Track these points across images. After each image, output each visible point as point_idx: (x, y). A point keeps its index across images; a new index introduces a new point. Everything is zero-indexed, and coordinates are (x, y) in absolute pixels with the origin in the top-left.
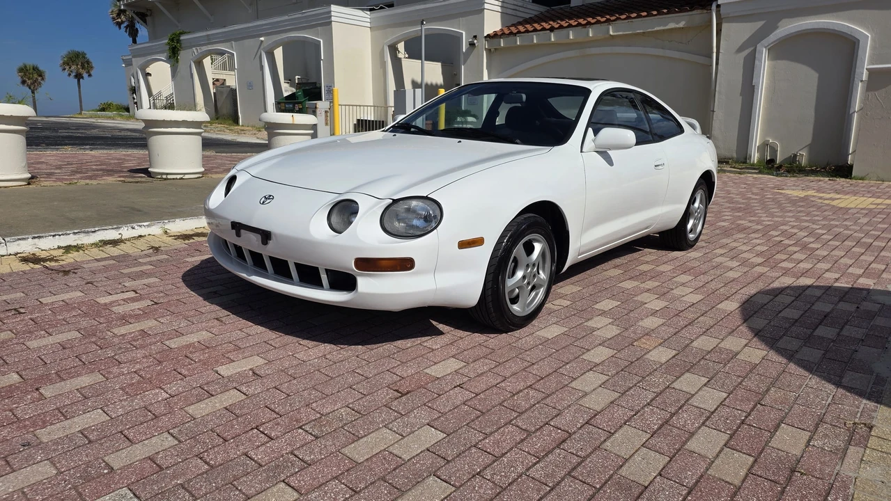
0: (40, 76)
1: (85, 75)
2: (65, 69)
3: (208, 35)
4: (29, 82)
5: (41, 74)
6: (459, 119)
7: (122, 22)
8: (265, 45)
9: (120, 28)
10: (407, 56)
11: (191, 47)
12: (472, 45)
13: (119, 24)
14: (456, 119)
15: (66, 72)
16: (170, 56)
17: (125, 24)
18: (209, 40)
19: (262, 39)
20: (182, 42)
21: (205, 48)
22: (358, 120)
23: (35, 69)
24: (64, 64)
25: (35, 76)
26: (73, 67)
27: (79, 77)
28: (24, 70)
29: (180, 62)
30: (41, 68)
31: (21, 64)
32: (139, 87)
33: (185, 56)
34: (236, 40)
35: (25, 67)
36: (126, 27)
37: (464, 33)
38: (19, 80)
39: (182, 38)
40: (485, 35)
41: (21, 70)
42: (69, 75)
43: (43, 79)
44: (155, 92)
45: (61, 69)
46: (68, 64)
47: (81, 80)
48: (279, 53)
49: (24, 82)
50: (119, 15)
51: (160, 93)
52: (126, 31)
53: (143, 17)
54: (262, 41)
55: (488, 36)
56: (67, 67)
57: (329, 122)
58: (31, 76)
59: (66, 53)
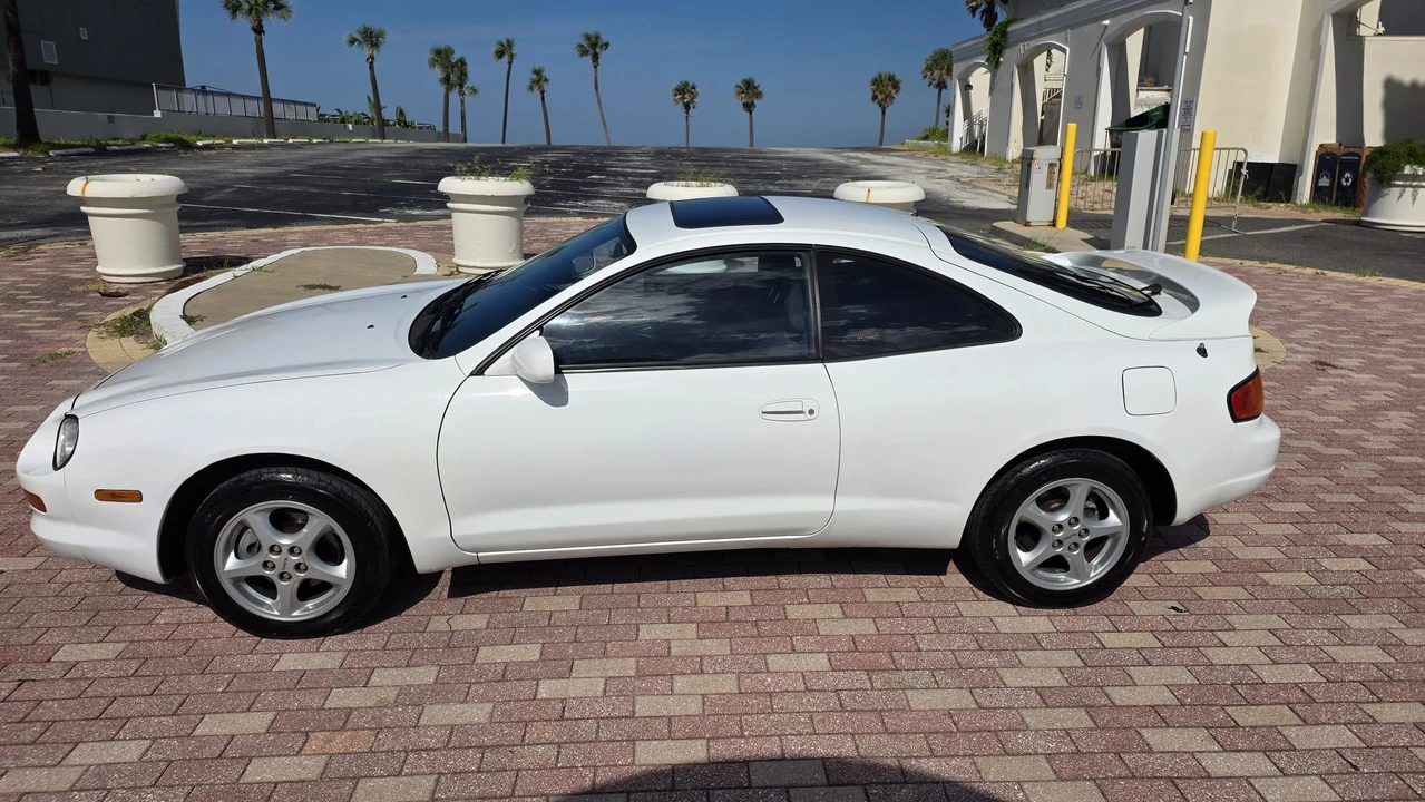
0: (894, 88)
1: (945, 87)
2: (925, 77)
3: (1040, 22)
5: (896, 86)
6: (1407, 170)
7: (977, 7)
8: (1109, 32)
9: (974, 15)
10: (1381, 29)
11: (1017, 43)
13: (973, 10)
14: (1402, 169)
15: (927, 81)
16: (988, 60)
17: (981, 9)
18: (1041, 30)
19: (1107, 22)
20: (1009, 36)
21: (1034, 43)
23: (891, 78)
24: (926, 69)
25: (890, 88)
26: (936, 73)
27: (941, 86)
28: (877, 82)
29: (1001, 67)
30: (898, 78)
31: (875, 74)
32: (954, 106)
33: (1011, 57)
34: (1072, 27)
35: (880, 76)
36: (983, 13)
38: (871, 94)
39: (1009, 29)
41: (874, 81)
42: (930, 84)
43: (897, 92)
44: (974, 113)
45: (922, 76)
46: (931, 69)
47: (943, 91)
48: (1134, 43)
49: (875, 98)
51: (979, 114)
52: (981, 18)
54: (1106, 26)
56: (929, 74)
57: (1055, 183)
58: (885, 89)
59: (931, 53)
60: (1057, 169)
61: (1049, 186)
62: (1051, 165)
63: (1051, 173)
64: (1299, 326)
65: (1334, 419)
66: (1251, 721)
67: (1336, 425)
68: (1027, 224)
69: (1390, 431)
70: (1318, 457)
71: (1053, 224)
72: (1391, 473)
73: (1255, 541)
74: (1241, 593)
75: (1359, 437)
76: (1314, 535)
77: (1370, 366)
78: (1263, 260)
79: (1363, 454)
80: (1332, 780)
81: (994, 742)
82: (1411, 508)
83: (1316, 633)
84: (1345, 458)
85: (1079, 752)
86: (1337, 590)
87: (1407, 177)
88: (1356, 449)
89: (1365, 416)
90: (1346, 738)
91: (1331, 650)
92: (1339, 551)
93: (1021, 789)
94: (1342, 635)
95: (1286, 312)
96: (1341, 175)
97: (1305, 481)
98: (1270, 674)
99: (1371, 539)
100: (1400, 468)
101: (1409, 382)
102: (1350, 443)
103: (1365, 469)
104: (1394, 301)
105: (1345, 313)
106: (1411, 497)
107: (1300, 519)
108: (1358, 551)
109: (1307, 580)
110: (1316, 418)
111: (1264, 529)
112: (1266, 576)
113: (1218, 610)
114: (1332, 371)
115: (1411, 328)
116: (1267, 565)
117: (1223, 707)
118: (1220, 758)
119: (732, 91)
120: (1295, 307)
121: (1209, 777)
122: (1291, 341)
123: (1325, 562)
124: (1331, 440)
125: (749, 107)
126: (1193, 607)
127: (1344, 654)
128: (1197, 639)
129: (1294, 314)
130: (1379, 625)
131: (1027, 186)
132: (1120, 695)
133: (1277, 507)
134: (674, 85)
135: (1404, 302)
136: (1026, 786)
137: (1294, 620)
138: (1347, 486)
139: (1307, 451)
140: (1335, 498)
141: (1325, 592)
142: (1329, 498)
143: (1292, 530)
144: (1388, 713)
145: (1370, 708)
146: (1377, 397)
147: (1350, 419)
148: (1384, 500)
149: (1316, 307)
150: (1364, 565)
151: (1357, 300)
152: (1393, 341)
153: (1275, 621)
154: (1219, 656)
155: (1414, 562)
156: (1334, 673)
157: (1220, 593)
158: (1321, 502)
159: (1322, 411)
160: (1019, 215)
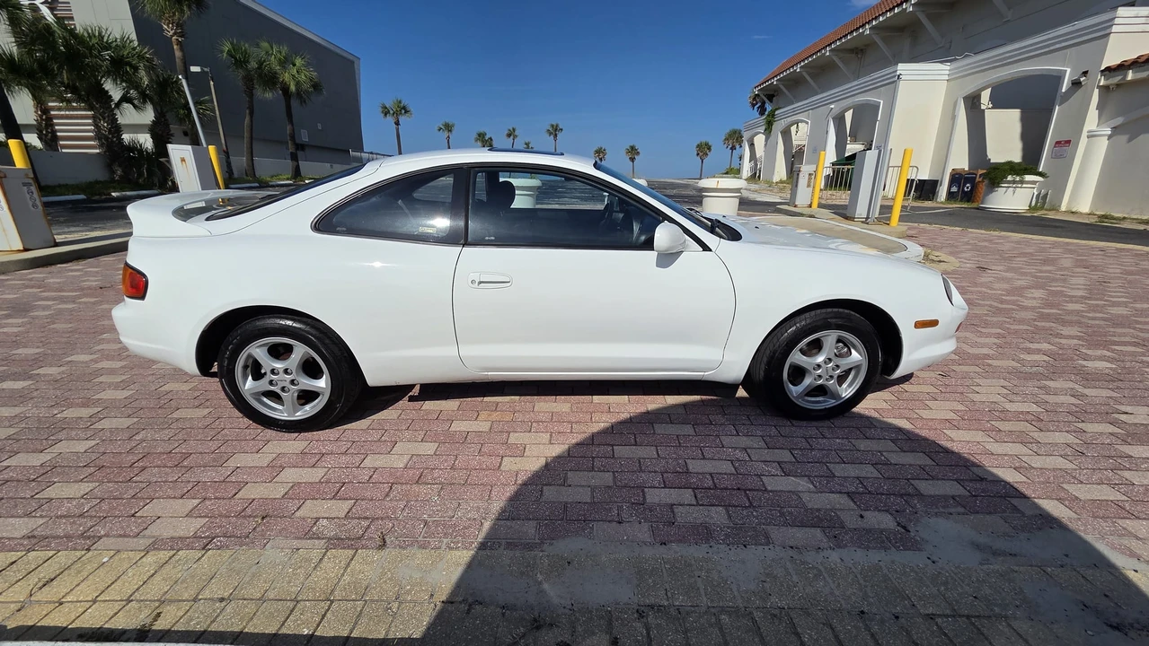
1: (738, 147)
4: (701, 154)
5: (709, 149)
6: (1010, 178)
7: (756, 104)
8: (835, 110)
9: (754, 108)
10: (990, 106)
11: (782, 119)
12: (1076, 84)
13: (753, 105)
15: (726, 145)
16: (765, 130)
17: (758, 105)
18: (794, 112)
19: (832, 106)
20: (776, 116)
21: (789, 119)
22: (908, 180)
23: (707, 144)
24: (726, 139)
25: (707, 149)
26: (732, 141)
27: (733, 148)
28: (699, 146)
29: (772, 133)
30: (711, 144)
31: (699, 142)
32: (744, 155)
33: (778, 126)
34: (812, 109)
35: (702, 143)
36: (758, 107)
37: (1069, 70)
38: (696, 152)
39: (776, 113)
40: (1103, 68)
41: (698, 146)
42: (727, 147)
43: (710, 151)
44: (756, 156)
45: (723, 143)
47: (735, 150)
48: (849, 116)
49: (698, 154)
50: (754, 99)
51: (759, 157)
52: (758, 110)
53: (771, 98)
54: (832, 108)
55: (1108, 69)
56: (726, 142)
57: (812, 184)
58: (704, 149)
59: (728, 131)
60: (813, 177)
61: (809, 186)
62: (810, 174)
63: (810, 179)
64: (962, 252)
65: (1000, 292)
66: (1007, 429)
67: (1002, 295)
68: (795, 206)
69: (1035, 298)
70: (998, 309)
71: (810, 206)
72: (1044, 317)
73: (976, 345)
74: (977, 369)
75: (1018, 301)
76: (1010, 344)
77: (1009, 270)
78: (930, 224)
79: (1025, 308)
80: (1070, 458)
81: (858, 432)
82: (1062, 332)
83: (1030, 387)
84: (1014, 310)
85: (910, 439)
86: (1035, 369)
87: (1009, 182)
88: (1018, 305)
89: (1019, 291)
90: (1070, 439)
91: (1043, 396)
92: (1029, 351)
93: (882, 455)
94: (1047, 391)
95: (952, 246)
96: (964, 185)
97: (995, 319)
98: (1012, 407)
99: (1045, 346)
100: (1049, 314)
101: (1036, 277)
102: (1013, 303)
103: (1028, 315)
104: (1012, 242)
105: (986, 246)
106: (1062, 328)
107: (998, 336)
108: (1039, 351)
109: (1015, 364)
110: (989, 291)
111: (979, 340)
112: (990, 362)
113: (965, 376)
114: (989, 271)
115: (1027, 253)
116: (987, 356)
117: (988, 421)
118: (996, 445)
119: (624, 152)
120: (955, 244)
121: (992, 454)
122: (960, 258)
123: (1022, 356)
124: (1002, 302)
125: (632, 160)
126: (952, 374)
127: (1051, 399)
128: (960, 389)
129: (956, 247)
130: (1068, 386)
131: (797, 186)
132: (925, 414)
133: (983, 330)
134: (595, 149)
135: (1018, 242)
136: (884, 454)
137: (1015, 383)
138: (1021, 321)
139: (991, 306)
140: (1017, 327)
141: (1028, 370)
142: (1012, 327)
143: (996, 341)
144: (1091, 428)
145: (1080, 425)
146: (1019, 283)
147: (1009, 293)
148: (1044, 329)
149: (967, 243)
150: (1046, 358)
151: (990, 241)
152: (1018, 259)
153: (1002, 382)
154: (977, 398)
155: (1076, 357)
156: (1049, 407)
157: (965, 368)
158: (1008, 328)
159: (992, 289)
160: (792, 202)
